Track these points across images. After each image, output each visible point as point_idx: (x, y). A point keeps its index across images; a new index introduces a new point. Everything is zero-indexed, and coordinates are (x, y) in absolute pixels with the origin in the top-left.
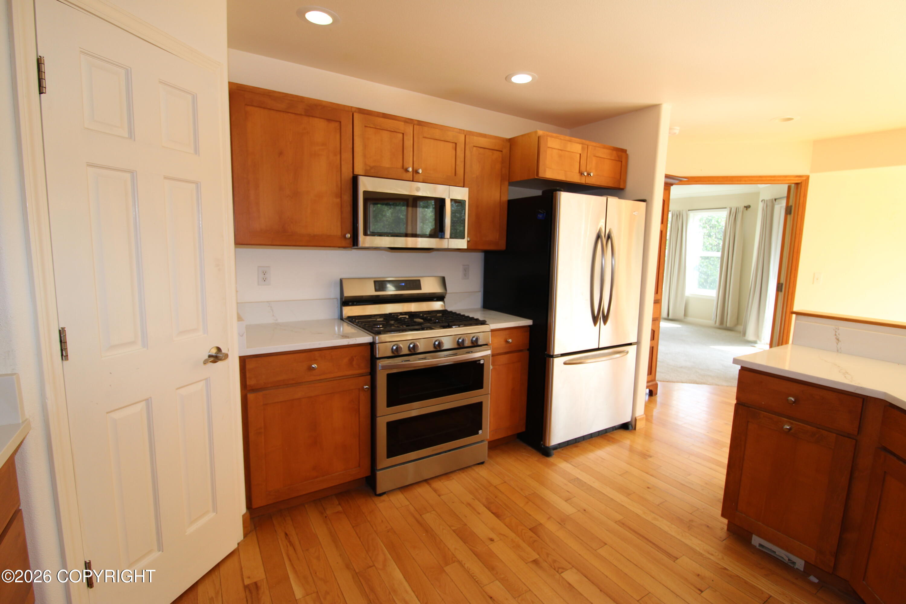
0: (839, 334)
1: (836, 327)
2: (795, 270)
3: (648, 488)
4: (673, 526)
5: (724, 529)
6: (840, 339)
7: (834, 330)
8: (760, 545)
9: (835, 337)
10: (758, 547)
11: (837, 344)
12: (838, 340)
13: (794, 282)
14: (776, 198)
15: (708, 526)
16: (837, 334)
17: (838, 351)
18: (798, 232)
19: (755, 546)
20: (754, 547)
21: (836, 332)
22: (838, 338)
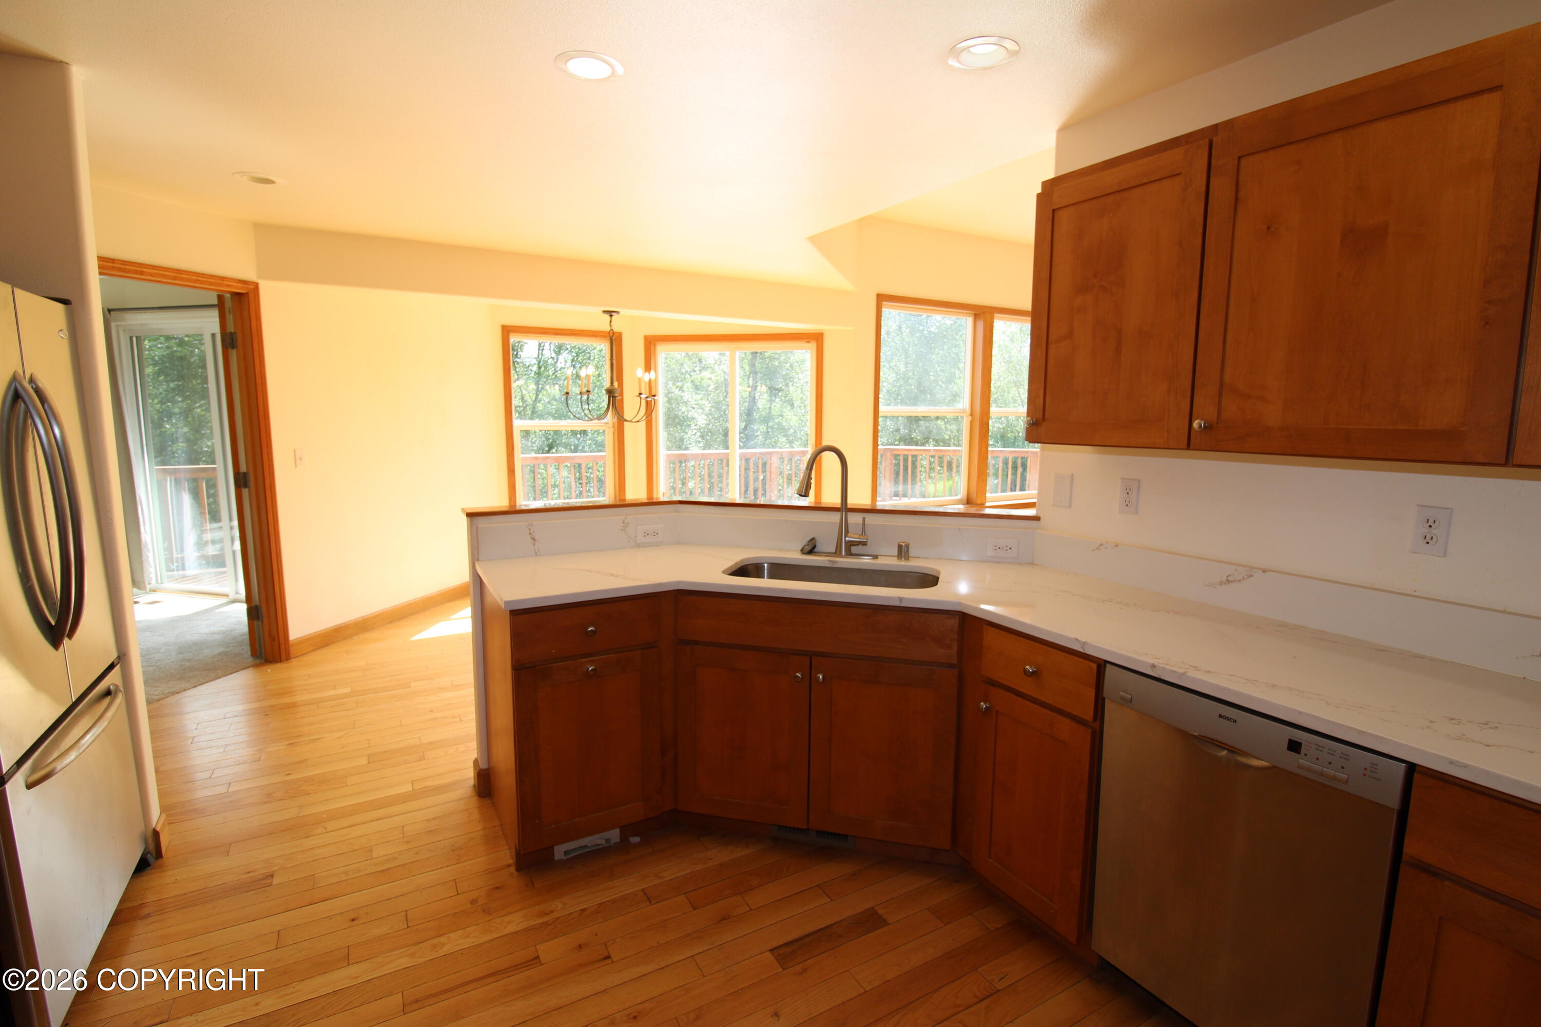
0: (534, 532)
1: (529, 523)
2: (267, 447)
3: (353, 920)
4: (469, 930)
5: (512, 873)
6: (536, 538)
7: (527, 527)
8: (566, 853)
9: (530, 536)
10: (564, 858)
11: (534, 545)
12: (534, 539)
13: (269, 467)
14: (110, 308)
15: (497, 888)
16: (532, 531)
17: (536, 554)
18: (258, 381)
19: (562, 859)
20: (561, 861)
21: (530, 529)
22: (533, 537)
